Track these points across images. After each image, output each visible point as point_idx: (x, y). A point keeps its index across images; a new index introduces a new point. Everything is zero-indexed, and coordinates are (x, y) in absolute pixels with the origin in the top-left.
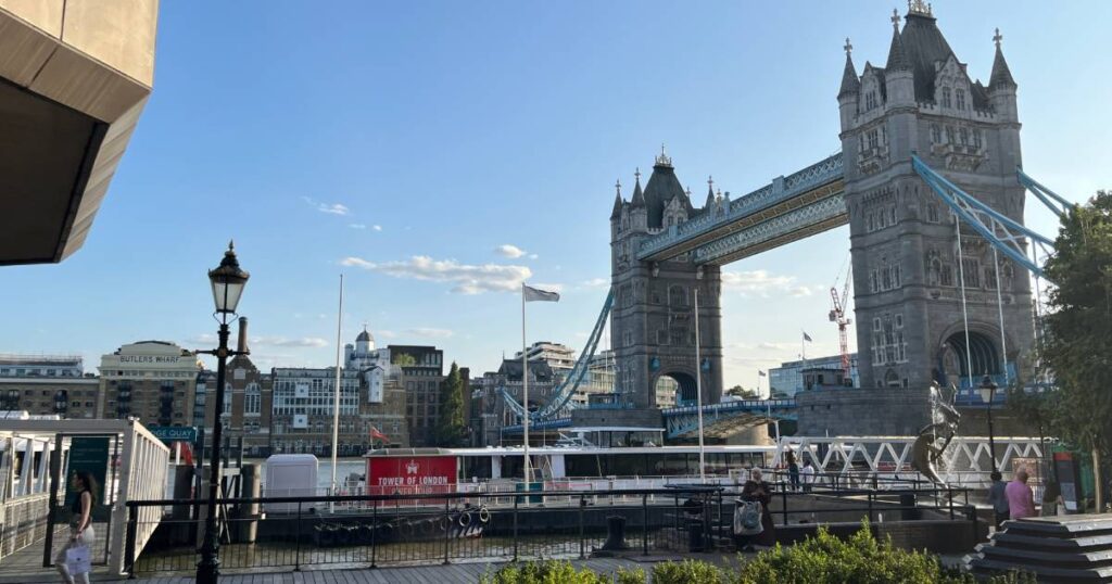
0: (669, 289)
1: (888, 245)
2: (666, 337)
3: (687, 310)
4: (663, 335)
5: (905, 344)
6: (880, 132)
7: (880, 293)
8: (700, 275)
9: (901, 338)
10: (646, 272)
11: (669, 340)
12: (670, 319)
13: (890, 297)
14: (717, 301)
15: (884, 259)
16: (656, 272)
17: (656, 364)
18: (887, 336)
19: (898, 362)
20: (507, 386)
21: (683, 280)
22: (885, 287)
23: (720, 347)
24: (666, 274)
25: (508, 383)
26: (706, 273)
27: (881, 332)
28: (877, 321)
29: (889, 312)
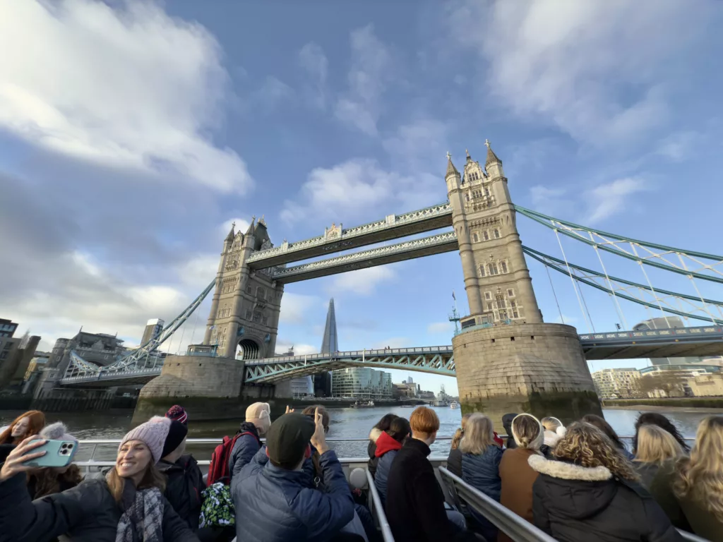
0: (257, 287)
1: (495, 249)
2: (250, 316)
3: (264, 302)
4: (249, 314)
5: (518, 307)
6: (483, 190)
7: (489, 277)
8: (274, 285)
9: (513, 304)
10: (248, 272)
11: (252, 318)
12: (255, 305)
13: (500, 279)
14: (280, 302)
15: (492, 257)
16: (253, 275)
17: (242, 331)
18: (498, 303)
19: (514, 319)
20: (78, 350)
21: (265, 285)
22: (492, 273)
23: (277, 329)
24: (258, 279)
25: (78, 347)
26: (276, 286)
27: (493, 300)
28: (488, 295)
29: (500, 287)
